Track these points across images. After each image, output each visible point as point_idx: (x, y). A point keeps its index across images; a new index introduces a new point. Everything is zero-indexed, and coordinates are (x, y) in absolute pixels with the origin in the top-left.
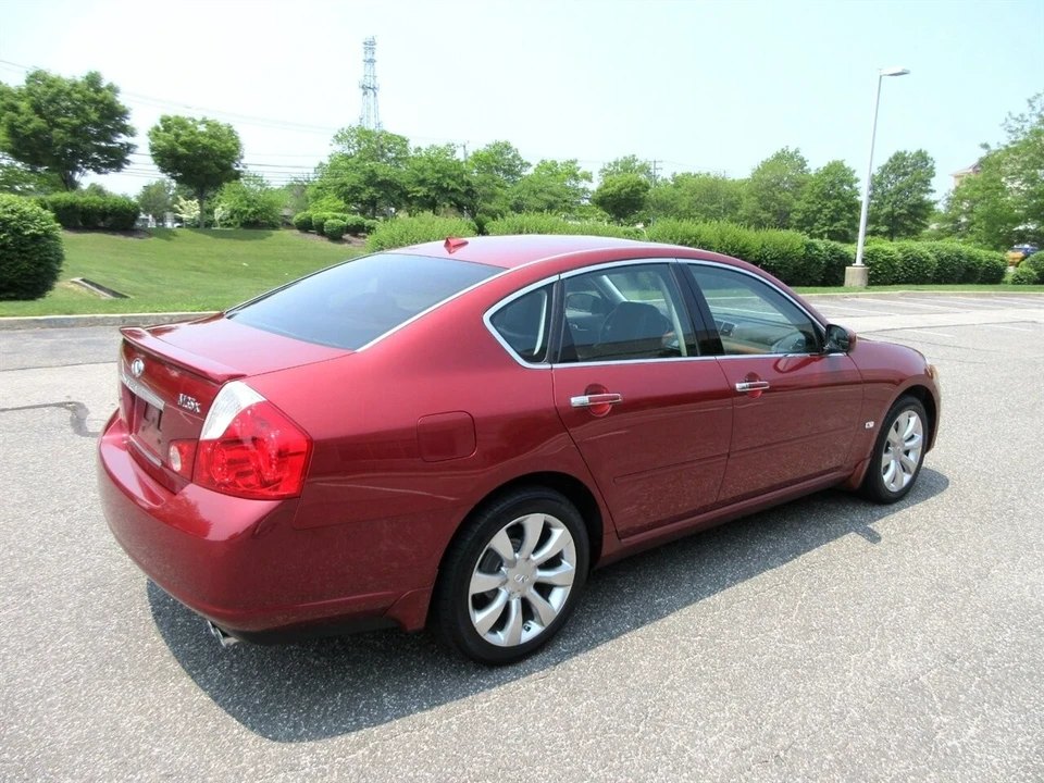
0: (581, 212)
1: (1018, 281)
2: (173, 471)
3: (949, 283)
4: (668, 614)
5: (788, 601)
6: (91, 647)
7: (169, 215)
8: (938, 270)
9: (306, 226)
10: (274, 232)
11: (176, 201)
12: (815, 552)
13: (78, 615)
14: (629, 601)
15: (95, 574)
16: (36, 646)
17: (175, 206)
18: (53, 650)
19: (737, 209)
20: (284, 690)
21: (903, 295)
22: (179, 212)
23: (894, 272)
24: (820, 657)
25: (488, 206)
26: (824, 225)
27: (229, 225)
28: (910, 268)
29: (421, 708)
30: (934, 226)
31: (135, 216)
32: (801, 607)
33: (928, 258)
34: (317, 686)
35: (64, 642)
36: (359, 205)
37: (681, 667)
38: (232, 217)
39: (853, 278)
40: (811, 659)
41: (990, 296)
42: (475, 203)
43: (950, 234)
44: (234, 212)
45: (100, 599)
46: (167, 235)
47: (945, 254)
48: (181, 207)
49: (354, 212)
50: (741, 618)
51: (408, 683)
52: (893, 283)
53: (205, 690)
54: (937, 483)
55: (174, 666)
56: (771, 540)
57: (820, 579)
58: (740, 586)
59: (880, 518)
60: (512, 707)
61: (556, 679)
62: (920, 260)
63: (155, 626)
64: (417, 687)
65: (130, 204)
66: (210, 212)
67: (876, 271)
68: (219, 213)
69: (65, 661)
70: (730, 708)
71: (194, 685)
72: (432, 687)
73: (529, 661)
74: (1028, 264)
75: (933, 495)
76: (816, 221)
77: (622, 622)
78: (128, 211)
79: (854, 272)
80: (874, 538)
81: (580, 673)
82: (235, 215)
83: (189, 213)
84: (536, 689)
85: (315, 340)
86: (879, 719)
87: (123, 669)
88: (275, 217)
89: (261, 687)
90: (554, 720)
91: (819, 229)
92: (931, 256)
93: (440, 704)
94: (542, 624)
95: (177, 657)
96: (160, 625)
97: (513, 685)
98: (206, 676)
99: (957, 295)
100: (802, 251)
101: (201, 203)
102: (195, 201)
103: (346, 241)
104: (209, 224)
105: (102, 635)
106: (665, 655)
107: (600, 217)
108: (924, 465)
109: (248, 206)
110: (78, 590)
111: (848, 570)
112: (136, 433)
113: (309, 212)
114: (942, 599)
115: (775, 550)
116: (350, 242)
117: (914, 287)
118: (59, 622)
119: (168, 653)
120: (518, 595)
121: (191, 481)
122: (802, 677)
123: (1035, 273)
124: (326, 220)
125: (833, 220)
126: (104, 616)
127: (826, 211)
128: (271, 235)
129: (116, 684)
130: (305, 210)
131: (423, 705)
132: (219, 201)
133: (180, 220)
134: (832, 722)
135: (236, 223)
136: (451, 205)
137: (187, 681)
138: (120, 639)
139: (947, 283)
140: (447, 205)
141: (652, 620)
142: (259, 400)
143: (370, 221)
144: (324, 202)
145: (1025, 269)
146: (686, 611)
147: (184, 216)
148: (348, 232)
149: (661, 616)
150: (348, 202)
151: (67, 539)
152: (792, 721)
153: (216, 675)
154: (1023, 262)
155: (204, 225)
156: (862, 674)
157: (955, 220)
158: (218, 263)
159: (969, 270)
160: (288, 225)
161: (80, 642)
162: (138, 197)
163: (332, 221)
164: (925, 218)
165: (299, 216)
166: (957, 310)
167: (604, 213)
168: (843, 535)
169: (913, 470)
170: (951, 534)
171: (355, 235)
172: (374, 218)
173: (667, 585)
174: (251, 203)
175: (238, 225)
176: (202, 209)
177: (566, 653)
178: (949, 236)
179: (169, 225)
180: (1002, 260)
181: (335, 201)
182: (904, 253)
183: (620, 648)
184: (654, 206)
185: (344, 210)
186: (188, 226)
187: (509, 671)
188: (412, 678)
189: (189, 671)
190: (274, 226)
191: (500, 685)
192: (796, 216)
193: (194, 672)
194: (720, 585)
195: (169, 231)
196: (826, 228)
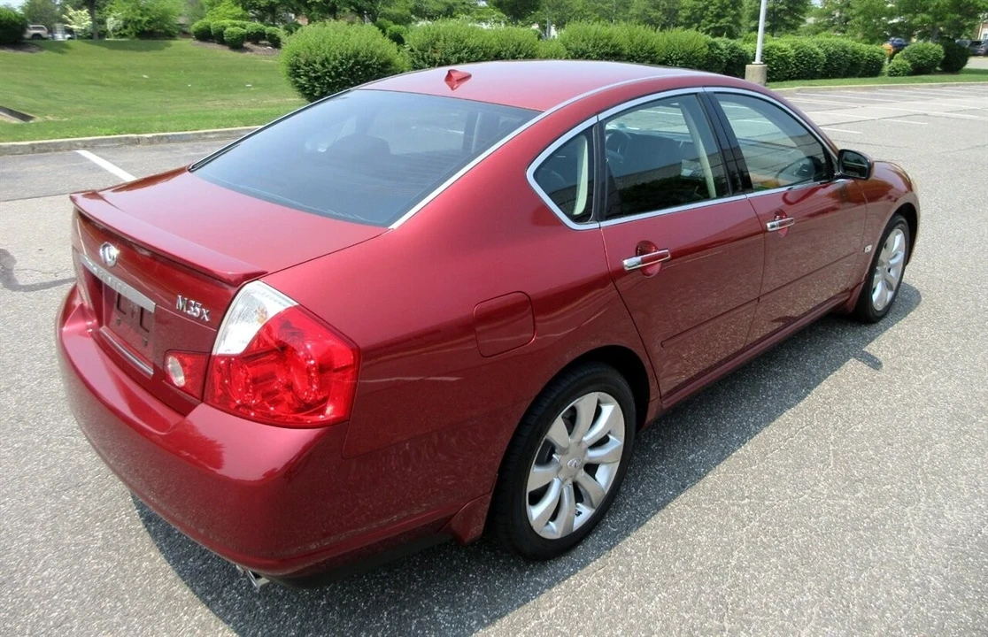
0: (479, 14)
1: (894, 73)
2: (174, 385)
3: (837, 78)
4: (706, 473)
5: (820, 447)
6: (78, 573)
7: (58, 26)
8: (825, 64)
9: (205, 36)
10: (173, 42)
11: (65, 11)
12: (825, 385)
13: (54, 530)
14: (661, 460)
15: (63, 471)
16: (11, 578)
17: (64, 16)
18: (32, 582)
19: (628, 8)
20: (320, 614)
21: (799, 91)
22: (68, 23)
23: (787, 68)
24: (875, 514)
25: (387, 10)
26: (711, 22)
27: (123, 36)
28: (802, 63)
29: (482, 624)
30: (810, 20)
31: (24, 28)
32: (835, 454)
33: (817, 54)
34: (357, 606)
35: (44, 568)
36: (257, 12)
37: (741, 540)
38: (125, 27)
39: (753, 76)
40: (868, 517)
41: (874, 89)
42: (375, 7)
43: (826, 28)
44: (127, 22)
45: (75, 506)
46: (60, 47)
47: (832, 49)
48: (71, 18)
49: (252, 19)
50: (781, 471)
51: (457, 589)
52: (786, 79)
53: (228, 622)
54: (910, 296)
55: (183, 591)
56: (776, 373)
57: (841, 416)
58: (766, 431)
59: (872, 340)
60: (581, 611)
61: (616, 569)
62: (810, 55)
63: (148, 537)
64: (469, 593)
65: (16, 16)
66: (102, 22)
67: (772, 68)
68: (111, 23)
69: (50, 596)
70: (809, 589)
71: (212, 616)
72: (486, 593)
73: (580, 547)
74: (902, 56)
75: (911, 310)
76: (703, 18)
77: (663, 488)
78: (14, 23)
79: (754, 70)
80: (875, 364)
81: (639, 558)
82: (129, 25)
83: (79, 24)
84: (599, 584)
85: (331, 212)
86: (962, 587)
87: (122, 601)
88: (171, 26)
89: (292, 611)
90: (631, 625)
91: (706, 26)
92: (820, 51)
93: (501, 616)
94: (592, 506)
95: (182, 577)
96: (154, 535)
97: (573, 580)
98: (224, 603)
99: (847, 89)
100: (706, 50)
101: (91, 13)
102: (85, 11)
103: (247, 49)
104: (103, 34)
105: (87, 554)
106: (721, 526)
107: (498, 19)
108: (903, 280)
109: (142, 15)
110: (47, 494)
111: (865, 404)
112: (107, 325)
113: (206, 20)
114: (967, 432)
115: (785, 385)
116: (252, 51)
117: (807, 82)
118: (33, 541)
119: (172, 575)
120: (570, 482)
121: (202, 401)
122: (868, 541)
123: (909, 65)
124: (225, 28)
125: (719, 16)
126: (85, 528)
127: (711, 8)
128: (170, 46)
129: (119, 625)
130: (201, 18)
131: (482, 620)
132: (110, 10)
133: (70, 31)
134: (918, 596)
135: (131, 33)
136: (352, 10)
137: (202, 612)
138: (110, 559)
139: (833, 77)
140: (348, 10)
141: (694, 482)
142: (289, 305)
143: (271, 28)
144: (221, 9)
145: (899, 61)
146: (722, 467)
147: (75, 27)
148: (248, 40)
149: (700, 477)
150: (246, 9)
151: (21, 427)
152: (877, 599)
153: (235, 599)
154: (897, 55)
155: (96, 35)
156: (925, 531)
157: (829, 14)
158: (116, 75)
159: (853, 64)
160: (185, 34)
161: (62, 568)
162: (23, 8)
163: (232, 29)
164: (802, 13)
165: (197, 24)
166: (853, 105)
167: (501, 14)
168: (844, 362)
169: (895, 286)
170: (946, 353)
171: (256, 43)
172: (274, 25)
173: (694, 436)
174: (144, 11)
175: (133, 35)
176: (93, 19)
177: (617, 533)
178: (825, 30)
179: (60, 37)
180: (881, 54)
181: (232, 8)
182: (797, 50)
183: (670, 521)
184: (549, 6)
185: (242, 17)
186: (80, 38)
187: (563, 563)
188: (460, 583)
189: (201, 596)
190: (170, 35)
191: (559, 583)
192: (683, 14)
193: (209, 598)
194: (746, 434)
195: (60, 43)
196: (712, 25)
